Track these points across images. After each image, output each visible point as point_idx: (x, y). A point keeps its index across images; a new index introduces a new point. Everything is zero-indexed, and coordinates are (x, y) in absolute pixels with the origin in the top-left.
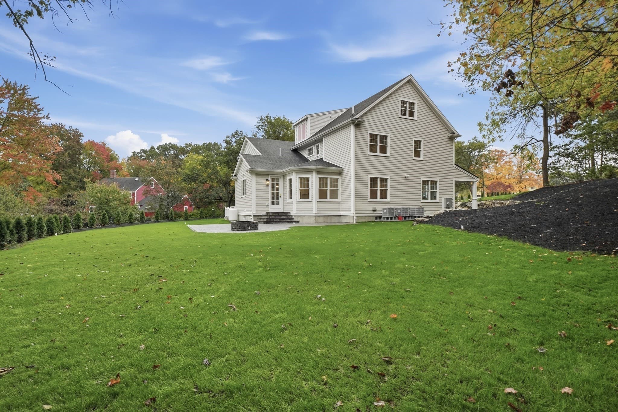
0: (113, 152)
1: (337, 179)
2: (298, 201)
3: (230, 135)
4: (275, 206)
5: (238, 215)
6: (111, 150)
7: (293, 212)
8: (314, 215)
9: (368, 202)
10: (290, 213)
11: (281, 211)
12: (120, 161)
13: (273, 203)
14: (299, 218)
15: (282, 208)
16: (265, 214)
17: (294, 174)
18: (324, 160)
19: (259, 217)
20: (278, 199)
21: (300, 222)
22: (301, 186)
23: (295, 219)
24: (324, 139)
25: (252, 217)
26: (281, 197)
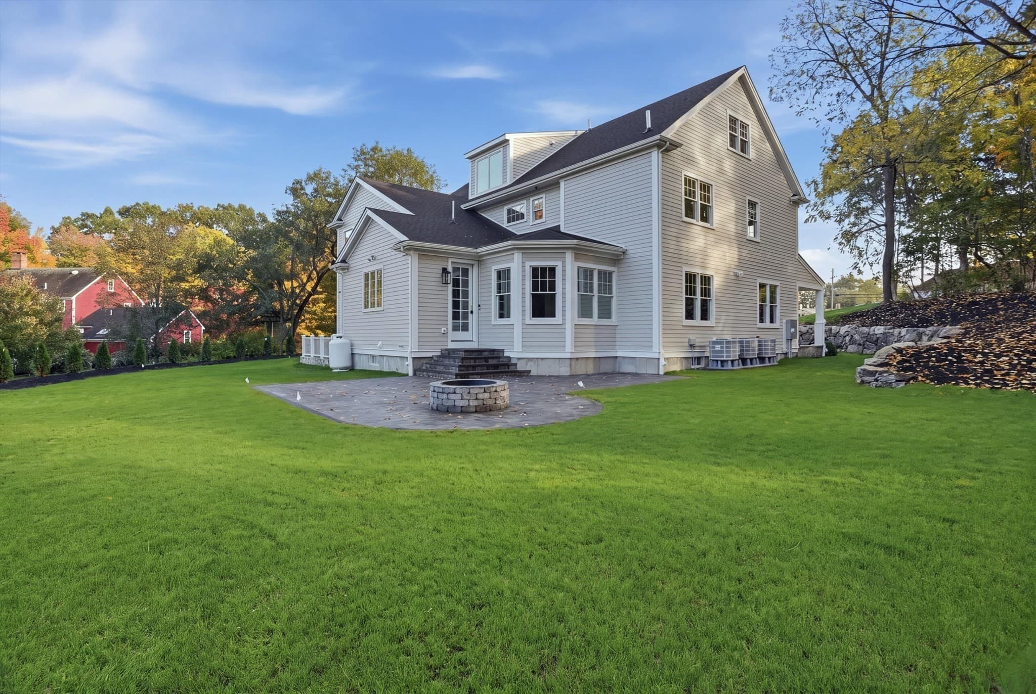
0: (14, 213)
1: (610, 274)
2: (528, 322)
3: (304, 177)
4: (461, 335)
5: (353, 354)
6: (10, 210)
7: (514, 352)
8: (569, 356)
9: (681, 327)
10: (503, 351)
11: (474, 346)
12: (32, 233)
13: (455, 328)
14: (530, 363)
15: (475, 339)
16: (438, 354)
18: (562, 230)
19: (429, 361)
20: (466, 316)
21: (532, 374)
22: (535, 287)
23: (520, 367)
24: (562, 184)
25: (410, 362)
26: (472, 312)
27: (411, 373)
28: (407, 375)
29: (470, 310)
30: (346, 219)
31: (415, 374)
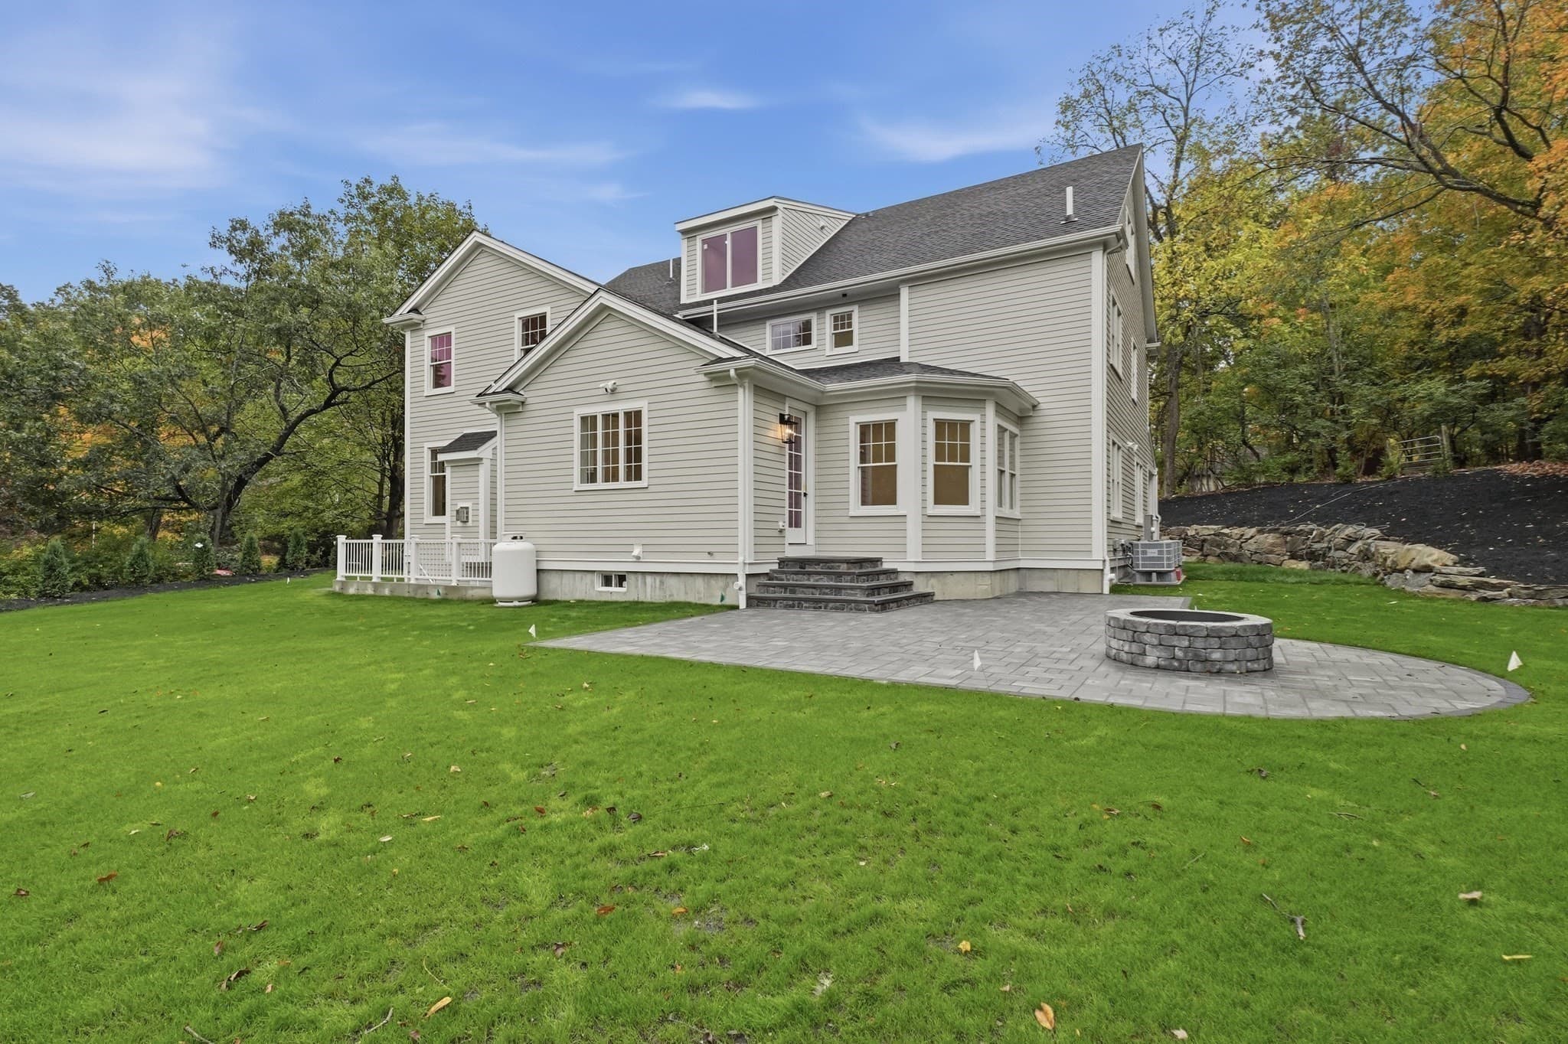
1: (1014, 437)
2: (930, 512)
7: (897, 559)
8: (990, 567)
10: (878, 560)
11: (810, 552)
14: (933, 581)
15: (811, 541)
16: (776, 567)
17: (913, 403)
19: (764, 581)
20: (797, 501)
21: (935, 598)
22: (939, 456)
23: (920, 587)
24: (904, 292)
25: (741, 581)
26: (805, 495)
27: (743, 604)
28: (736, 607)
29: (803, 491)
30: (427, 314)
31: (749, 605)
